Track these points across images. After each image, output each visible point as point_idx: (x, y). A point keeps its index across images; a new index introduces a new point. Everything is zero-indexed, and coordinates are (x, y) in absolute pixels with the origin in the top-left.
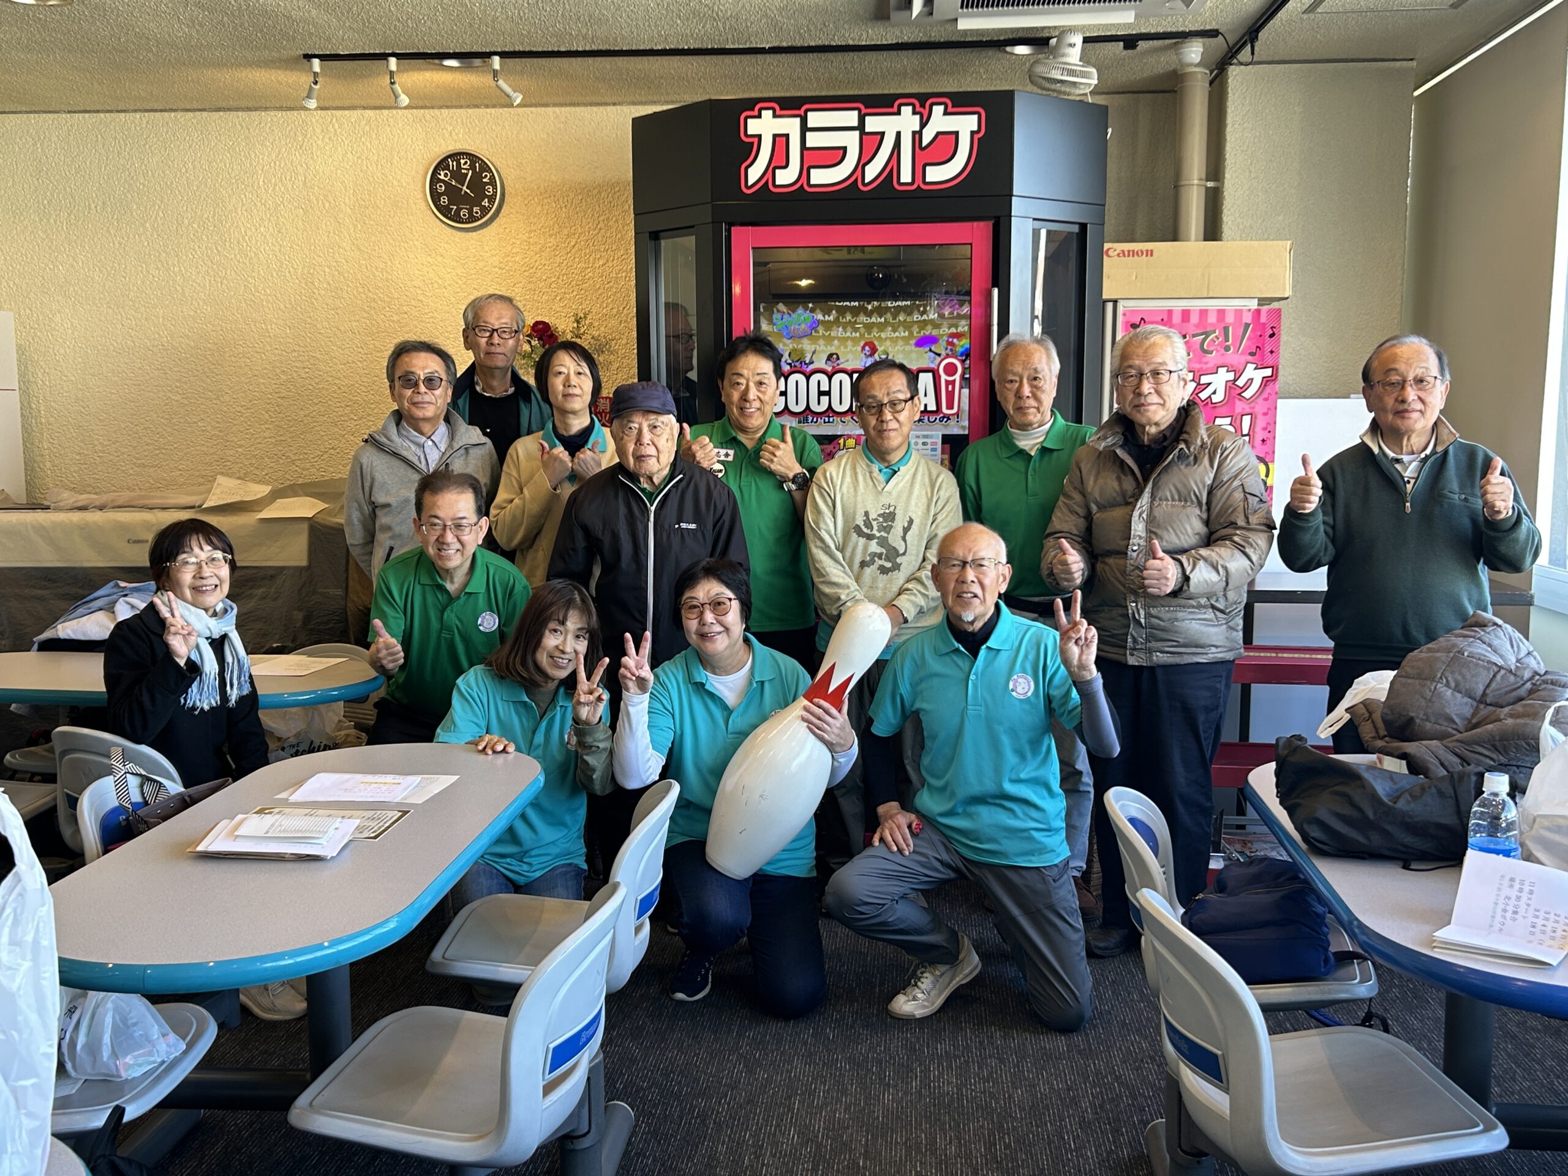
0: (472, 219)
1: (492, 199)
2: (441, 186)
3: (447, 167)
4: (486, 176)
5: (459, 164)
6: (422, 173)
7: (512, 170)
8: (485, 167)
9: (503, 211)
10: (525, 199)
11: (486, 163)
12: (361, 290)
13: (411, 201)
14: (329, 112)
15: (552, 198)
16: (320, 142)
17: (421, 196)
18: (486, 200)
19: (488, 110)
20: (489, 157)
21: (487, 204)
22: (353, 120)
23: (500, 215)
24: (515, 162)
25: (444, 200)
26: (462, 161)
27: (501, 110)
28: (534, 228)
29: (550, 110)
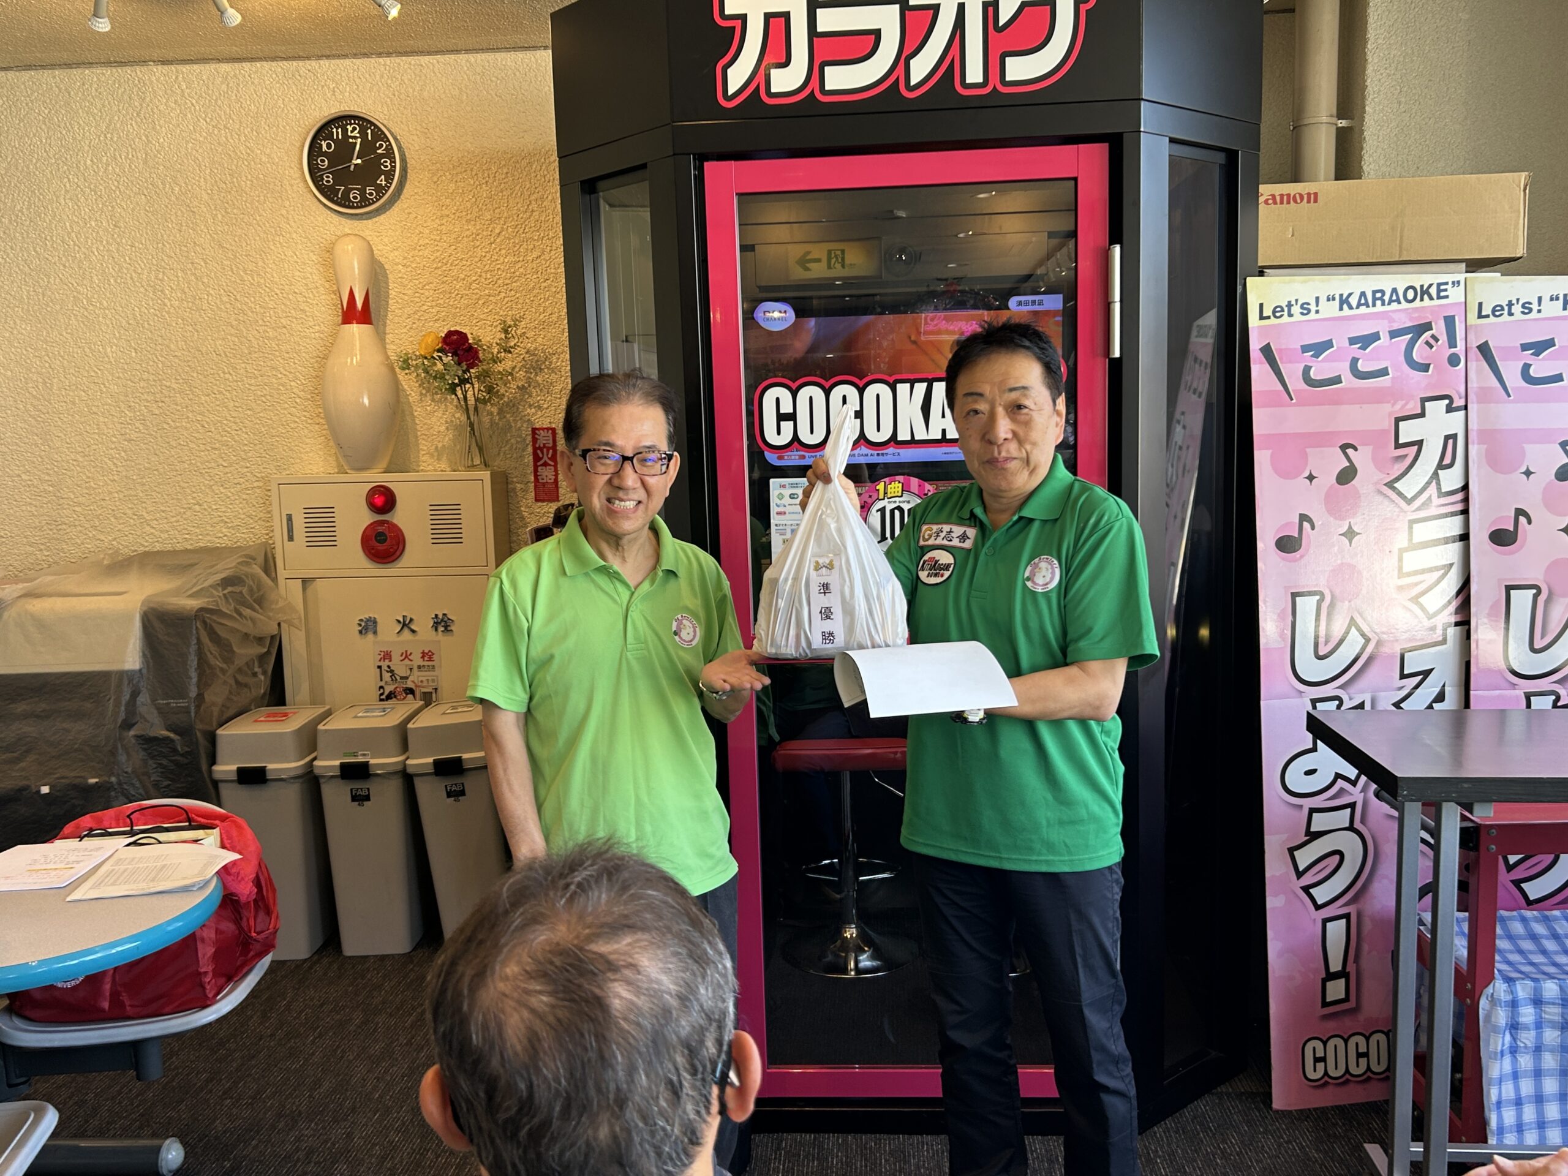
0: (365, 202)
1: (389, 176)
2: (323, 161)
3: (330, 136)
4: (381, 146)
5: (345, 131)
6: (298, 144)
7: (415, 138)
8: (379, 135)
9: (405, 191)
10: (434, 174)
11: (380, 129)
12: (225, 299)
13: (285, 181)
14: (173, 67)
15: (469, 172)
16: (162, 108)
17: (297, 175)
18: (383, 177)
19: (381, 60)
20: (385, 122)
21: (384, 183)
22: (204, 77)
23: (402, 197)
24: (419, 128)
25: (328, 179)
26: (350, 128)
27: (398, 60)
28: (447, 212)
29: (463, 58)
